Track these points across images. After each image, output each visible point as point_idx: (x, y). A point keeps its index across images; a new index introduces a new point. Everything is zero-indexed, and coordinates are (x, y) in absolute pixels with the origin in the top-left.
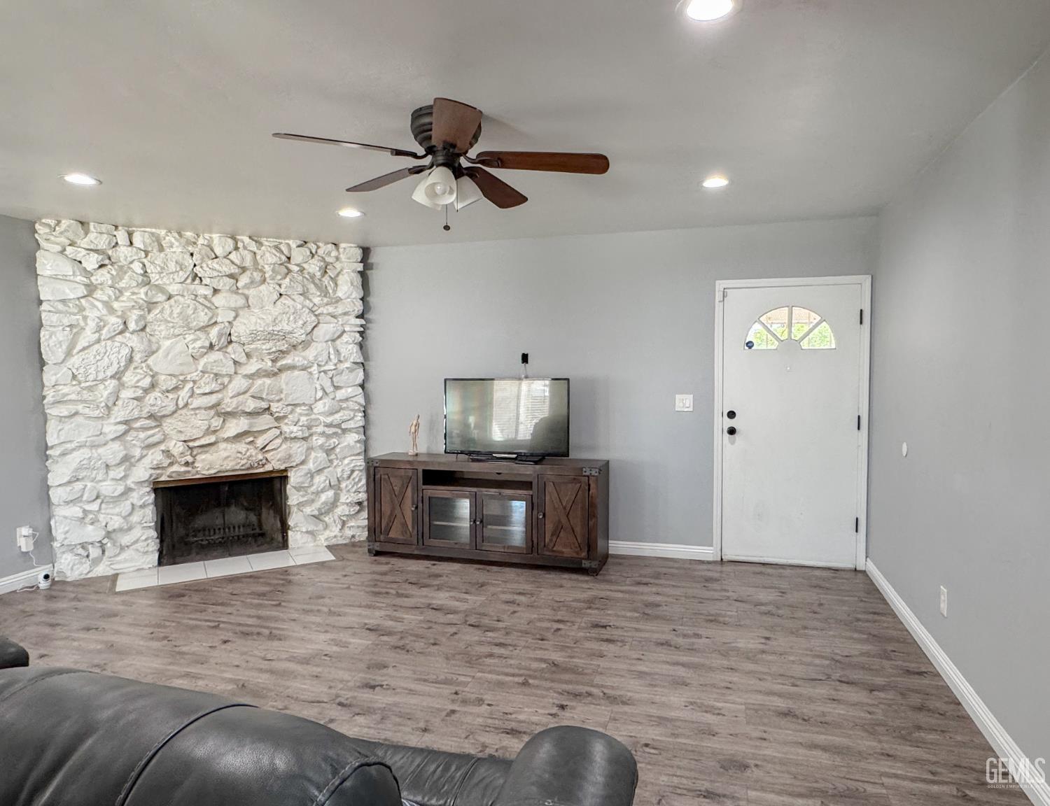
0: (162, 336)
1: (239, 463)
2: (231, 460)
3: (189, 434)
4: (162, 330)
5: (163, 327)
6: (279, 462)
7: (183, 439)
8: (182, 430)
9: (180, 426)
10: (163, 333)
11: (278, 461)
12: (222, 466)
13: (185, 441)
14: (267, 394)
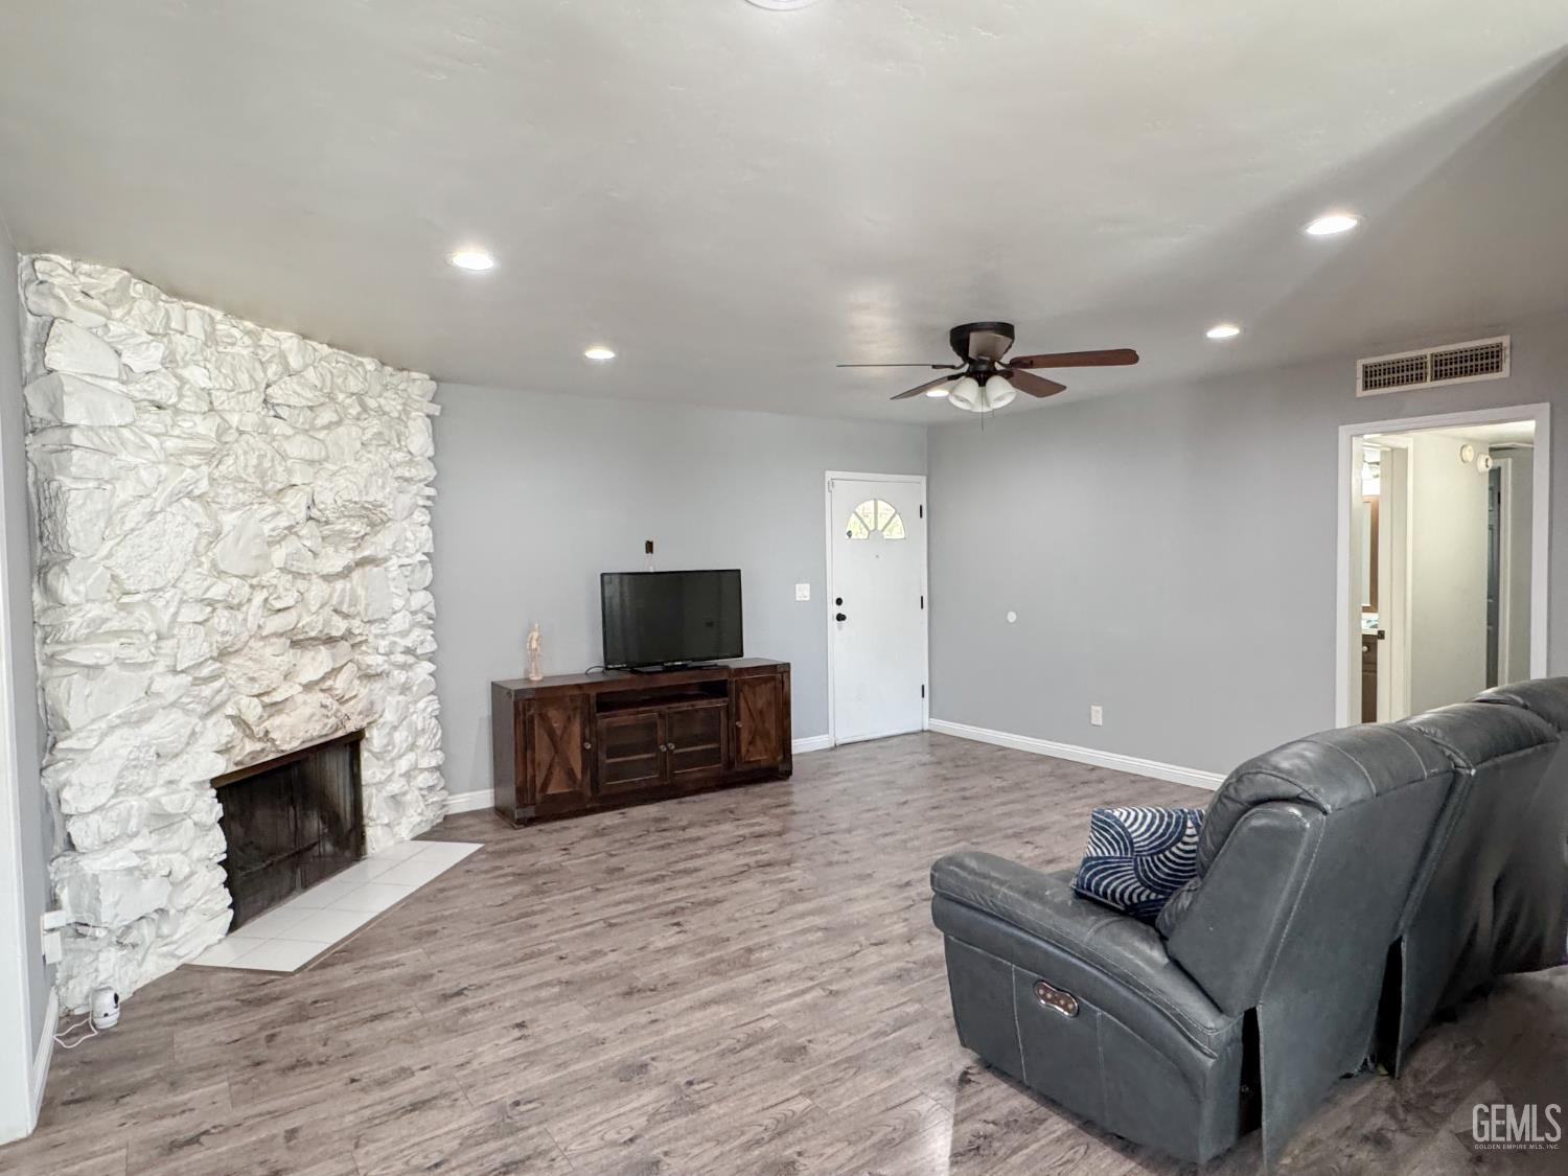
0: (229, 506)
1: (326, 725)
2: (317, 721)
3: (265, 683)
4: (228, 495)
5: (229, 490)
6: (361, 716)
7: (255, 692)
8: (255, 675)
9: (253, 669)
10: (230, 500)
11: (360, 714)
12: (306, 732)
13: (258, 696)
14: (350, 606)
